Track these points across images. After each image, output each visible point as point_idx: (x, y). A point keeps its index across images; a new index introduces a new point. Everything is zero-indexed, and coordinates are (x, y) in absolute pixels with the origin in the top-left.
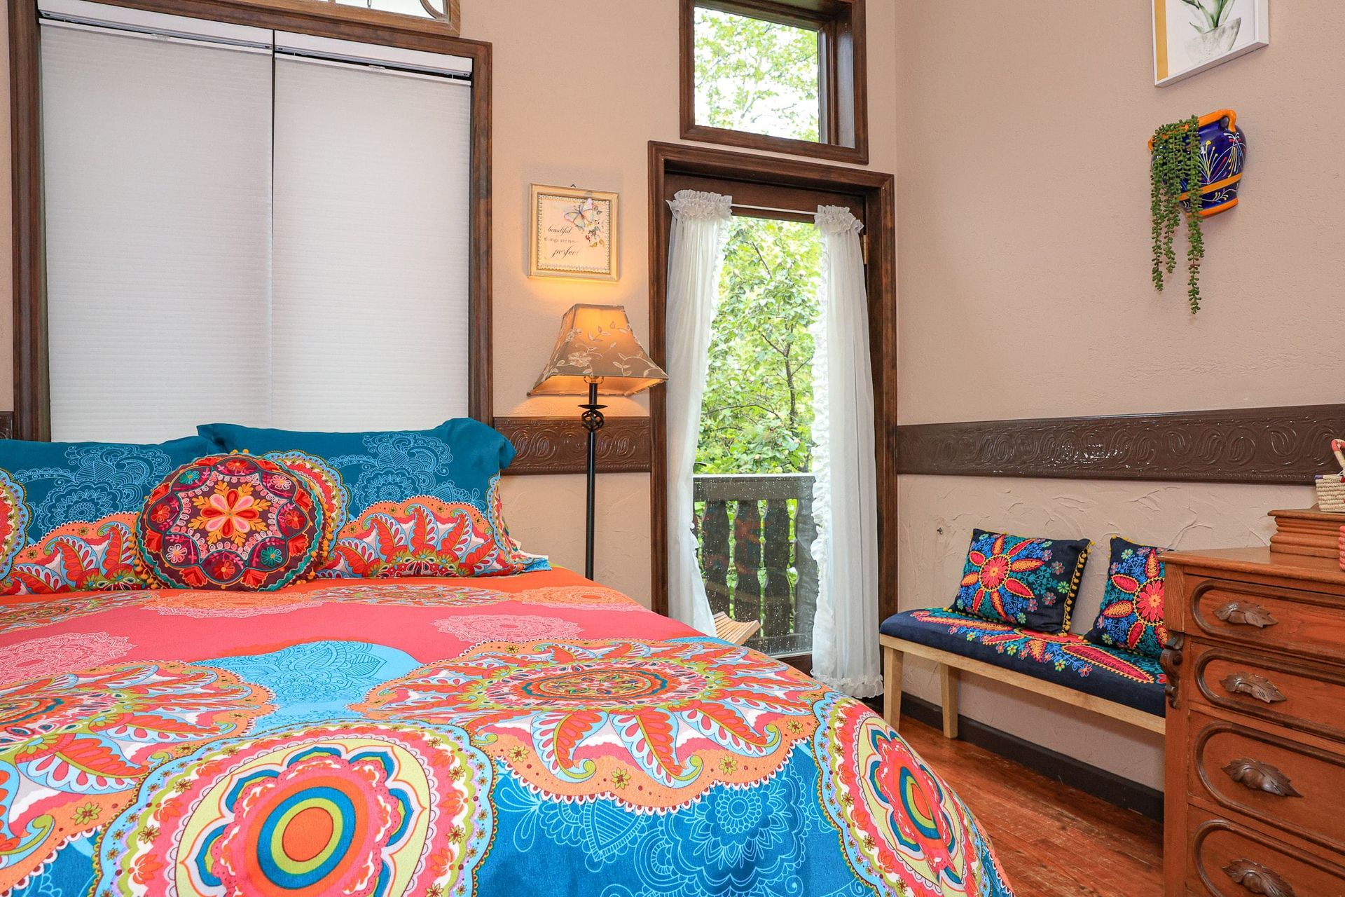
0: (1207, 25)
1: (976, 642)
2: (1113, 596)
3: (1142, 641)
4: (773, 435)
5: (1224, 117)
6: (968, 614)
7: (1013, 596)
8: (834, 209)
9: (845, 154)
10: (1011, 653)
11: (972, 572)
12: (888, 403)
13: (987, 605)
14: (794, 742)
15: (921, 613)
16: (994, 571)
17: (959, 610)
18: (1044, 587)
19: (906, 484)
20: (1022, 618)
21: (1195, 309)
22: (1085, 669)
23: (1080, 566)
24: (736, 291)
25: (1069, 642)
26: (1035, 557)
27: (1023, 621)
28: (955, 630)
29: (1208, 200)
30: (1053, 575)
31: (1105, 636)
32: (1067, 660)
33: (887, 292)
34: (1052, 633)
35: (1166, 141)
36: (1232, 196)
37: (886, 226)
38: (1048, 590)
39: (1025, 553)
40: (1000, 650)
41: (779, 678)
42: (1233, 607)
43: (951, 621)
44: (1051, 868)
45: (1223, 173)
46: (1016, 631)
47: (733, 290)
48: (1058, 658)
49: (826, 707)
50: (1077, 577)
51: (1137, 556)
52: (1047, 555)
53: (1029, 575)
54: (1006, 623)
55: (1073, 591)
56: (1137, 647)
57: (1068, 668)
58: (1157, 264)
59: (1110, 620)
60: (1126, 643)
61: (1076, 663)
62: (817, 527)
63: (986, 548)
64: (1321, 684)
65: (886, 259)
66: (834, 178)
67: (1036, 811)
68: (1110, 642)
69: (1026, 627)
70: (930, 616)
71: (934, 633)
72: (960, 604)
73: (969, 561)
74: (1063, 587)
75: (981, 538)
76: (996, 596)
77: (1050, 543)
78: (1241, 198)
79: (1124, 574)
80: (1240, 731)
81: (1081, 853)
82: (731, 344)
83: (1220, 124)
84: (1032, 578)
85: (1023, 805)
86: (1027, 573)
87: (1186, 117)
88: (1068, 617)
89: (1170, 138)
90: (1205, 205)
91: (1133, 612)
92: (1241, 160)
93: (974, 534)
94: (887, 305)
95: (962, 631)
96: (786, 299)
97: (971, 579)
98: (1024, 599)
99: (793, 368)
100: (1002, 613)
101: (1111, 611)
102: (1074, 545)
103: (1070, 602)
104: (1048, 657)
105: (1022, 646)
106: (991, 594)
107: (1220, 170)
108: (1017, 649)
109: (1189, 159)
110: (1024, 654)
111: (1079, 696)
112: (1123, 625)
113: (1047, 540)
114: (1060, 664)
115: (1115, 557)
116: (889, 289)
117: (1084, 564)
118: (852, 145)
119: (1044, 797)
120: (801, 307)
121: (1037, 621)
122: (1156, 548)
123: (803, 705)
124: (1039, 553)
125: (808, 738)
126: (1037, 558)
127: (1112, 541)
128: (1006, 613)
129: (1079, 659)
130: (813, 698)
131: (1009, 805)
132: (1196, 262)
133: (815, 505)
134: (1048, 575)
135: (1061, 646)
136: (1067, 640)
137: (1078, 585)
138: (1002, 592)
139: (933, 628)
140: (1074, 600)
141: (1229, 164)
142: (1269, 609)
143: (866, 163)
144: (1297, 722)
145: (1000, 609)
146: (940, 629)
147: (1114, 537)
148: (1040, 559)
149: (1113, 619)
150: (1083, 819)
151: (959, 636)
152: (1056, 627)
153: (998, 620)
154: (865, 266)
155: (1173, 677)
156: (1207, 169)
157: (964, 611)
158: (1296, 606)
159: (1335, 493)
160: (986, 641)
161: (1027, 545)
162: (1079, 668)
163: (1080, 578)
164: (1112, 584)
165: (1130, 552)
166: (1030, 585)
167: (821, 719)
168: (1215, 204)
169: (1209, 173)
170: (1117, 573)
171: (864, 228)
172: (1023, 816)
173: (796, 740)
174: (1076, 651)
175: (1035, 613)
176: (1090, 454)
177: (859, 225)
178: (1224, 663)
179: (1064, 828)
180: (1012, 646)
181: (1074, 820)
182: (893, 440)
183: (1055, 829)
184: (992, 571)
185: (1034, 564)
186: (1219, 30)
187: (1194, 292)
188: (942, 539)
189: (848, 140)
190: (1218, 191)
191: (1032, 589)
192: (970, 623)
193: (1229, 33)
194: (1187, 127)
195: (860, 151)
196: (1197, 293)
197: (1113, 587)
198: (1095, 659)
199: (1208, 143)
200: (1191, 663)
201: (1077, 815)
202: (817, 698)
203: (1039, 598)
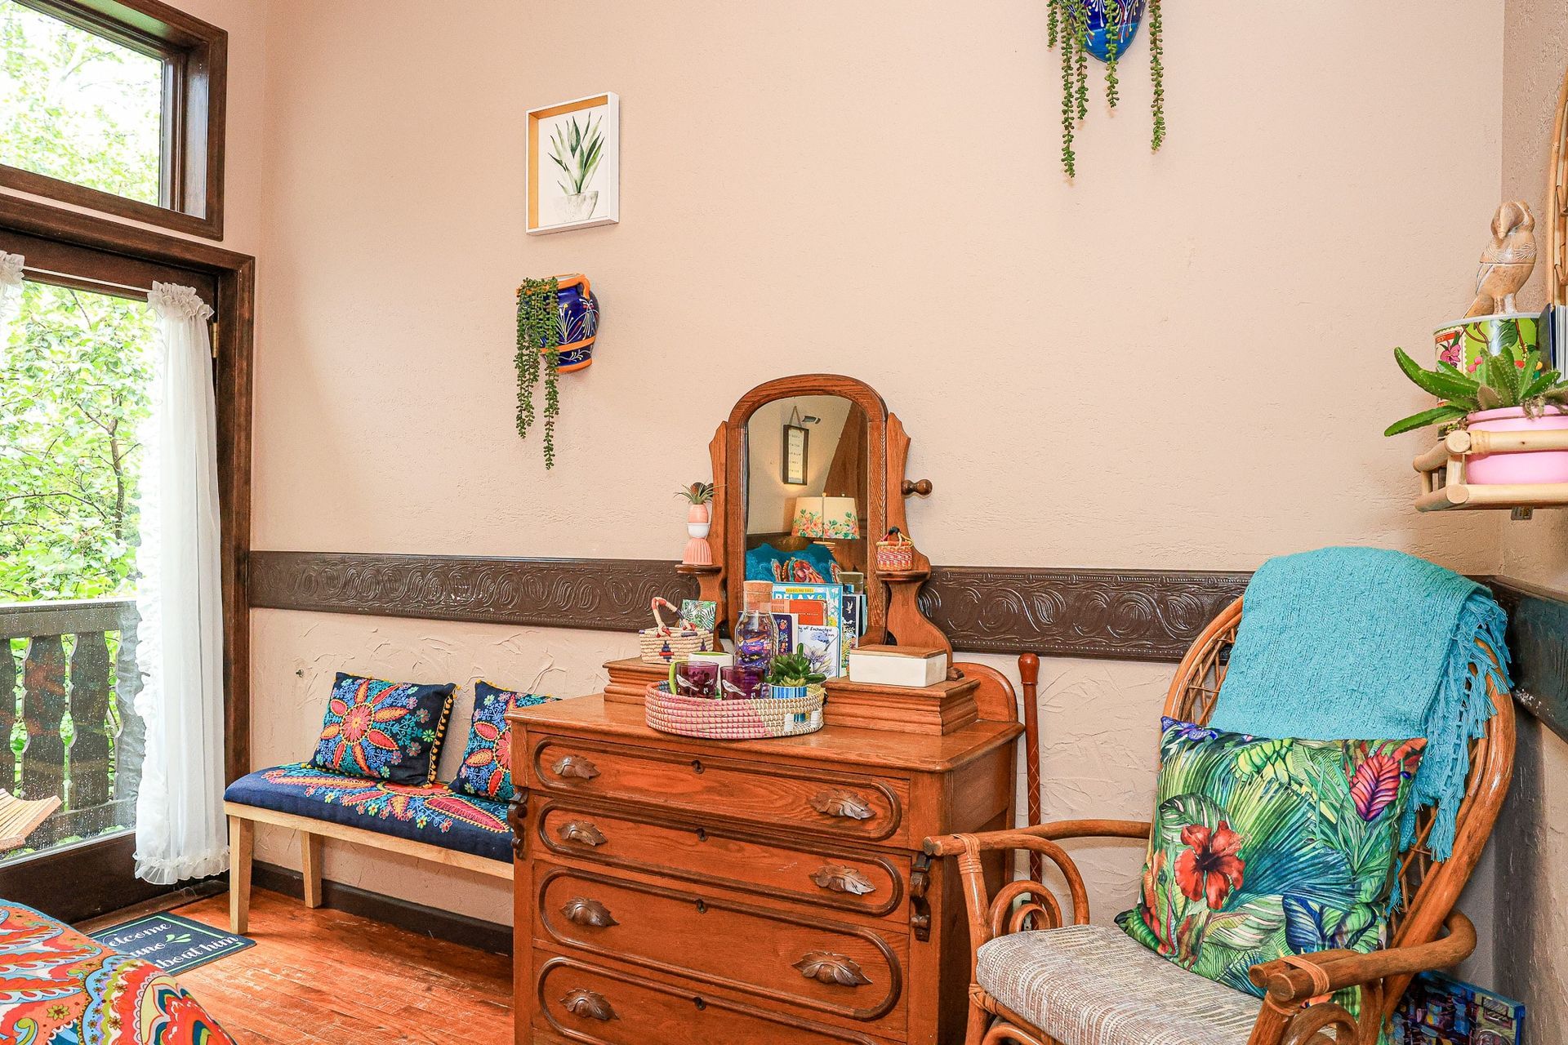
0: (572, 189)
1: (335, 804)
2: (476, 744)
3: (501, 789)
4: (86, 539)
5: (579, 284)
6: (328, 770)
7: (377, 748)
8: (175, 288)
9: (192, 225)
10: (372, 813)
11: (332, 723)
12: (239, 525)
13: (349, 759)
14: (55, 1031)
15: (275, 773)
16: (357, 722)
17: (319, 766)
18: (409, 737)
19: (259, 618)
20: (386, 772)
21: (549, 465)
22: (446, 824)
23: (446, 712)
24: (35, 344)
25: (433, 794)
26: (399, 705)
27: (387, 775)
28: (312, 791)
29: (565, 359)
30: (418, 724)
31: (467, 786)
32: (428, 816)
33: (241, 394)
34: (416, 785)
35: (530, 296)
36: (587, 356)
37: (241, 315)
38: (414, 740)
39: (389, 701)
40: (360, 810)
41: (48, 949)
42: (566, 761)
43: (308, 780)
44: (413, 1037)
45: (578, 336)
46: (379, 786)
47: (30, 340)
48: (420, 814)
49: (103, 977)
50: (442, 724)
51: (498, 702)
52: (412, 703)
53: (393, 725)
54: (369, 778)
55: (438, 738)
56: (497, 794)
57: (429, 824)
58: (520, 411)
59: (472, 769)
60: (487, 792)
61: (437, 819)
62: (143, 676)
63: (348, 696)
64: (631, 824)
65: (241, 356)
66: (176, 252)
67: (403, 976)
68: (472, 792)
69: (391, 781)
70: (285, 776)
71: (288, 796)
72: (320, 759)
73: (330, 711)
74: (429, 736)
75: (343, 684)
76: (358, 750)
77: (416, 689)
78: (594, 358)
79: (486, 721)
80: (573, 874)
81: (444, 1012)
82: (27, 416)
83: (576, 289)
84: (396, 729)
85: (389, 972)
86: (391, 723)
87: (547, 277)
88: (434, 767)
89: (534, 295)
90: (563, 362)
91: (493, 760)
92: (595, 326)
93: (337, 679)
94: (239, 410)
95: (320, 792)
96: (111, 366)
97: (332, 731)
98: (388, 751)
99: (121, 450)
100: (365, 768)
101: (473, 760)
102: (439, 689)
103: (435, 751)
104: (410, 814)
105: (384, 804)
106: (352, 748)
107: (576, 333)
108: (379, 809)
109: (548, 319)
110: (386, 813)
111: (440, 852)
112: (484, 773)
113: (413, 685)
114: (422, 821)
115: (479, 704)
116: (244, 391)
117: (450, 710)
118: (201, 214)
119: (412, 958)
120: (132, 378)
121: (402, 774)
122: (516, 693)
123: (73, 982)
124: (404, 701)
125: (75, 1021)
126: (402, 706)
127: (477, 686)
128: (369, 767)
129: (440, 814)
130: (87, 970)
131: (372, 976)
132: (551, 420)
133: (139, 649)
134: (412, 724)
135: (425, 799)
136: (431, 791)
137: (444, 732)
138: (365, 744)
139: (287, 790)
140: (440, 748)
141: (583, 328)
142: (593, 762)
143: (220, 239)
144: (616, 861)
145: (362, 763)
146: (295, 791)
147: (478, 681)
148: (404, 707)
149: (475, 767)
150: (450, 974)
151: (317, 799)
152: (421, 778)
153: (361, 775)
154: (214, 360)
155: (520, 830)
156: (564, 330)
157: (324, 766)
158: (612, 757)
159: (653, 647)
160: (346, 801)
161: (393, 692)
162: (440, 823)
163: (446, 725)
164: (475, 732)
165: (492, 697)
166: (394, 736)
167: (94, 994)
168: (572, 362)
169: (566, 334)
170: (480, 720)
171: (215, 315)
172: (388, 985)
173: (58, 1028)
174: (439, 805)
175: (399, 766)
176: (456, 595)
177: (208, 311)
178: (559, 813)
179: (429, 989)
180: (373, 805)
181: (440, 977)
182: (244, 568)
183: (420, 992)
184: (354, 722)
185: (398, 713)
186: (581, 196)
187: (549, 449)
188: (302, 683)
189: (197, 207)
190: (574, 351)
191: (396, 740)
192: (330, 781)
193: (588, 201)
194: (547, 287)
195: (213, 223)
196: (552, 450)
197: (476, 735)
198: (457, 811)
199: (566, 306)
200: (535, 816)
201: (444, 971)
202: (93, 968)
203: (403, 748)
